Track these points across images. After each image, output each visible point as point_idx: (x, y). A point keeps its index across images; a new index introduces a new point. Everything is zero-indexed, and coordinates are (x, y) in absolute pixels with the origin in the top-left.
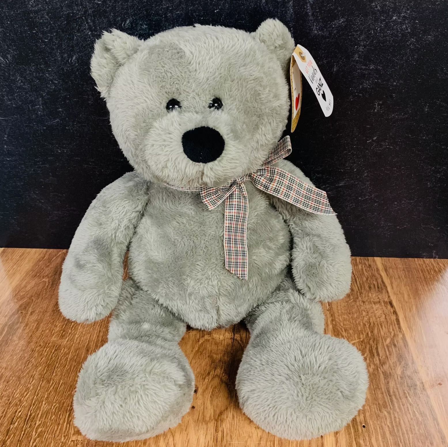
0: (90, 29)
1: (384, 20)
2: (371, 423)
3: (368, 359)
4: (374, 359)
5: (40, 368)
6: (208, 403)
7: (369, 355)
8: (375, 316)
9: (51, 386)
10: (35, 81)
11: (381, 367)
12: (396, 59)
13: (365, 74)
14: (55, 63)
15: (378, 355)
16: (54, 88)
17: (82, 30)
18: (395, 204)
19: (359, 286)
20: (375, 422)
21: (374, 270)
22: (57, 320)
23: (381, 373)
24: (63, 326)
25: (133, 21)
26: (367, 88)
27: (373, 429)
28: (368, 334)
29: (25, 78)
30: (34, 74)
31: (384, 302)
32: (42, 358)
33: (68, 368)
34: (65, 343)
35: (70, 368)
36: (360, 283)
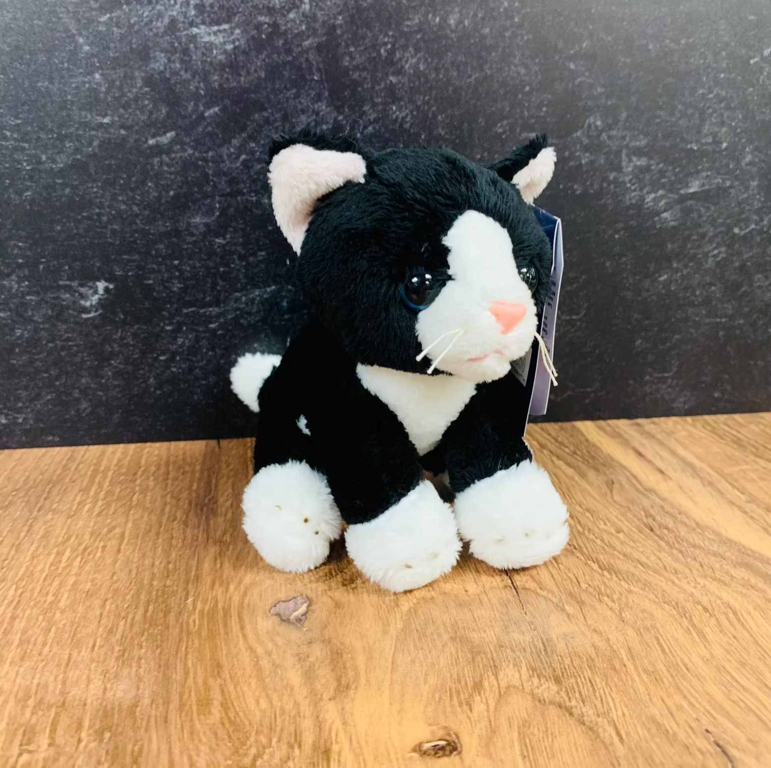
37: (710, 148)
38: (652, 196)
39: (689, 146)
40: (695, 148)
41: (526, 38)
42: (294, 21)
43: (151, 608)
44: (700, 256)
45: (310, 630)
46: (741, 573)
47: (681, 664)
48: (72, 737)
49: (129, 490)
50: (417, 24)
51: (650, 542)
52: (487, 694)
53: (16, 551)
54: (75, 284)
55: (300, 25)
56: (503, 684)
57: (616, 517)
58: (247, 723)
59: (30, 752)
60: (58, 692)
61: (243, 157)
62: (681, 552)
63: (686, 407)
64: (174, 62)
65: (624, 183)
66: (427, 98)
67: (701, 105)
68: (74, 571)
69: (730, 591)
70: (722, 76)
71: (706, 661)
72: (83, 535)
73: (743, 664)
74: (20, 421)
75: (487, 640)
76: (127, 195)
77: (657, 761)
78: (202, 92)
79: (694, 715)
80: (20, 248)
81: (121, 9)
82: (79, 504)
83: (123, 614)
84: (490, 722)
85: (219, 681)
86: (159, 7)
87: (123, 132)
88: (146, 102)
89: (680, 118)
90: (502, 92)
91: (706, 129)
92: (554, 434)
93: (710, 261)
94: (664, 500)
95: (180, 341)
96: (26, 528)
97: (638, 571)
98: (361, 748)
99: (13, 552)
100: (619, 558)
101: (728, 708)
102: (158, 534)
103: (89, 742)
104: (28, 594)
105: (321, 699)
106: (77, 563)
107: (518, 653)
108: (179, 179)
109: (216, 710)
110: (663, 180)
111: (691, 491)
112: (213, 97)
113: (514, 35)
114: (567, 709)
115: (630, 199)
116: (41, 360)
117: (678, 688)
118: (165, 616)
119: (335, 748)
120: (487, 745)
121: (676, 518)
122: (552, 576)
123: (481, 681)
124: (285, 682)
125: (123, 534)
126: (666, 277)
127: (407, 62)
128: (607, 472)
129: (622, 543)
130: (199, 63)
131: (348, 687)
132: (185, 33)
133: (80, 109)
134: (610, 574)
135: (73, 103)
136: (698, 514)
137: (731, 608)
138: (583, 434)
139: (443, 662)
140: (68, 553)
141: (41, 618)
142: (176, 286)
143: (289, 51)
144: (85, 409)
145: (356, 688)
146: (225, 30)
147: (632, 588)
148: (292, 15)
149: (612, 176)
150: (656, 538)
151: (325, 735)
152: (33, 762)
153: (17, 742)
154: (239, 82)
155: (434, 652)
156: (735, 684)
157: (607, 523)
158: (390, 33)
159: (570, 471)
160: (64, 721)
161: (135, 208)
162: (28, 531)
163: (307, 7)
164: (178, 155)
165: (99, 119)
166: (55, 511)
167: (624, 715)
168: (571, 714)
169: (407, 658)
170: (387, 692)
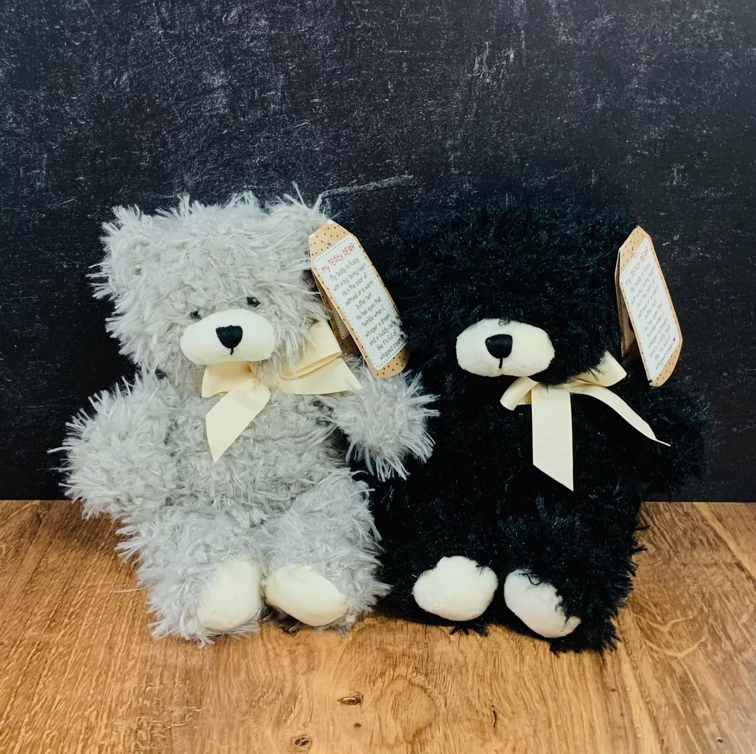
0: (163, 24)
1: (679, 20)
2: (735, 737)
3: (709, 645)
4: (723, 645)
5: (7, 678)
6: (389, 718)
7: (710, 639)
8: (711, 584)
9: (36, 705)
10: (42, 121)
11: (738, 655)
12: (705, 88)
13: (651, 114)
14: (87, 85)
15: (729, 638)
16: (77, 135)
17: (148, 27)
18: (725, 377)
19: (670, 542)
20: (742, 733)
21: (697, 520)
22: (35, 604)
23: (740, 663)
24: (49, 614)
25: (244, 12)
26: (656, 140)
27: (739, 744)
28: (702, 609)
29: (22, 113)
30: (42, 106)
31: (725, 564)
32: (9, 663)
33: (70, 677)
34: (58, 639)
35: (76, 676)
36: (672, 539)
45: (299, 638)
48: (171, 681)
52: (386, 678)
56: (396, 674)
58: (258, 682)
59: (151, 686)
60: (162, 659)
71: (515, 673)
73: (535, 676)
75: (397, 651)
77: (458, 716)
79: (491, 698)
84: (382, 691)
85: (246, 661)
98: (312, 697)
101: (511, 697)
103: (179, 684)
105: (298, 674)
107: (411, 659)
109: (243, 675)
114: (424, 689)
117: (491, 685)
119: (300, 696)
120: (376, 702)
123: (385, 672)
124: (280, 664)
131: (313, 669)
139: (368, 660)
145: (317, 669)
151: (296, 690)
153: (144, 681)
155: (365, 655)
156: (523, 686)
160: (167, 674)
167: (453, 695)
168: (426, 692)
169: (349, 657)
170: (333, 673)
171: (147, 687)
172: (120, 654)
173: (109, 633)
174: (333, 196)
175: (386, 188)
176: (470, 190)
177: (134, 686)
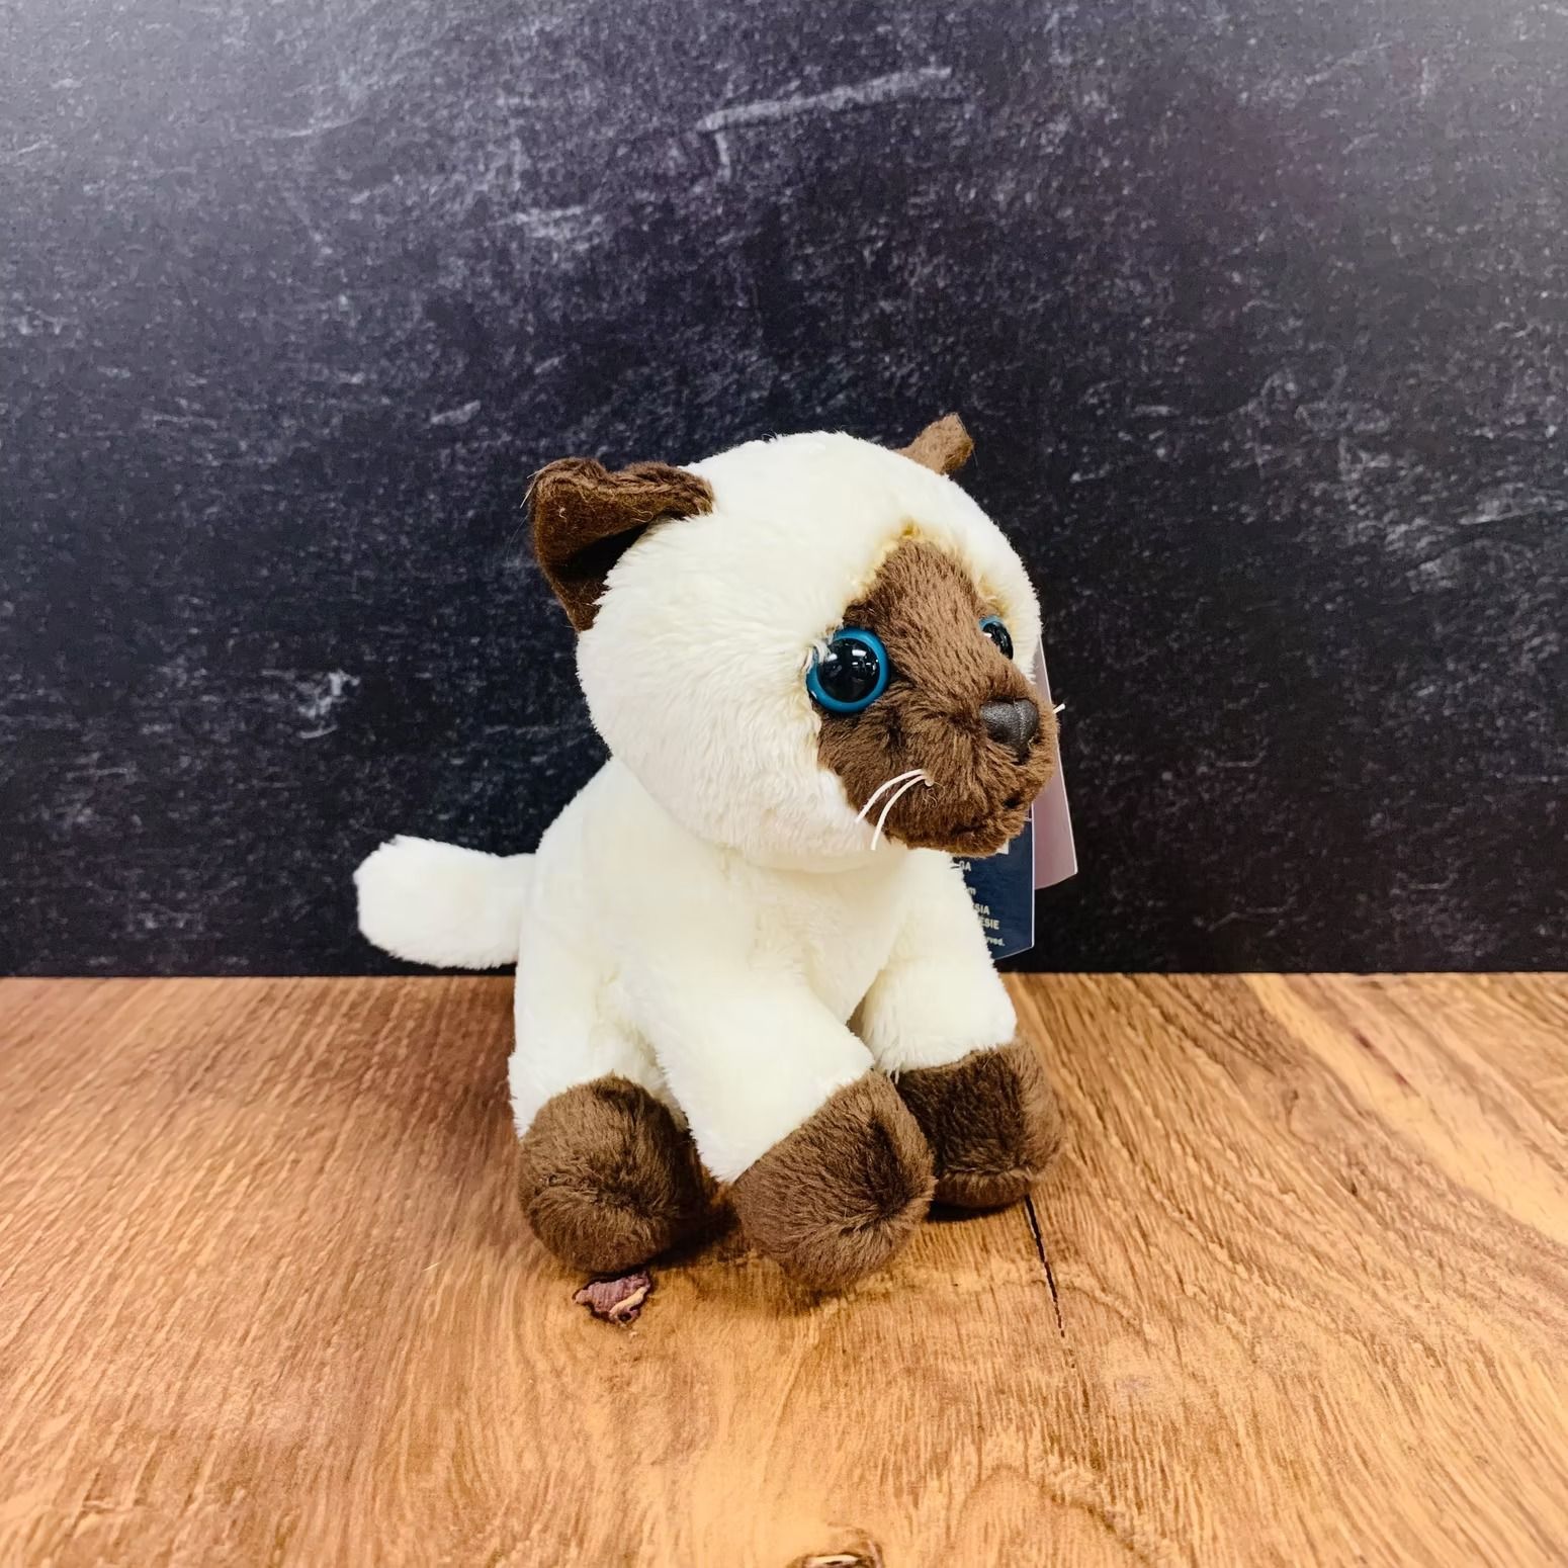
37: (1522, 436)
38: (1403, 528)
39: (1477, 432)
40: (1491, 435)
41: (1144, 225)
42: (701, 199)
43: (359, 1277)
44: (1504, 649)
45: (641, 1336)
46: (1522, 1287)
47: (1352, 1451)
48: (178, 1492)
49: (359, 1062)
50: (932, 204)
51: (1345, 1214)
52: (954, 1477)
53: (139, 1160)
54: (290, 675)
55: (714, 206)
56: (988, 1462)
57: (1287, 1163)
58: (492, 1492)
59: (100, 1511)
60: (167, 1412)
61: (604, 449)
62: (1405, 1237)
63: (1478, 953)
64: (481, 274)
65: (1343, 502)
66: (951, 340)
67: (1503, 351)
68: (235, 1200)
69: (1489, 1319)
70: (1544, 295)
71: (1408, 1451)
72: (263, 1138)
73: (1482, 1462)
74: (181, 925)
75: (975, 1378)
76: (389, 514)
78: (530, 329)
79: (1358, 1552)
80: (195, 608)
81: (390, 181)
82: (265, 1082)
83: (307, 1284)
84: (948, 1528)
85: (457, 1414)
86: (457, 177)
87: (385, 401)
88: (430, 347)
89: (1457, 377)
90: (1096, 327)
91: (1510, 400)
92: (1197, 996)
93: (1525, 659)
94: (1392, 1134)
95: (477, 786)
96: (163, 1121)
97: (1308, 1269)
98: (692, 1555)
99: (133, 1160)
100: (1273, 1241)
102: (397, 1144)
103: (205, 1503)
104: (144, 1239)
105: (637, 1462)
106: (241, 1188)
107: (1031, 1407)
108: (484, 487)
109: (441, 1466)
110: (1424, 498)
111: (1453, 1119)
112: (550, 338)
113: (1122, 220)
114: (1103, 1518)
115: (1356, 534)
116: (223, 814)
117: (1337, 1496)
118: (382, 1292)
119: (645, 1550)
121: (1410, 1171)
122: (1132, 1268)
123: (947, 1453)
124: (577, 1425)
125: (333, 1142)
126: (1432, 689)
127: (912, 273)
128: (1288, 1074)
129: (1288, 1213)
130: (527, 276)
131: (691, 1445)
132: (502, 222)
133: (311, 360)
134: (1249, 1269)
135: (298, 348)
136: (1454, 1164)
137: (1482, 1352)
138: (1256, 1000)
139: (881, 1411)
140: (229, 1169)
141: (161, 1280)
142: (474, 685)
143: (692, 255)
144: (300, 907)
145: (707, 1446)
146: (574, 216)
147: (1287, 1299)
148: (698, 189)
149: (1318, 489)
150: (1359, 1207)
151: (630, 1526)
152: (103, 1529)
153: (82, 1493)
154: (598, 312)
155: (868, 1393)
156: (1456, 1498)
157: (1267, 1174)
158: (882, 220)
159: (1214, 1070)
160: (170, 1461)
161: (404, 540)
162: (166, 1126)
163: (727, 173)
164: (485, 444)
165: (344, 377)
166: (220, 1093)
167: (1215, 1538)
168: (1110, 1527)
169: (815, 1400)
170: (764, 1459)
171: (84, 1514)
172: (30, 1393)
173: (17, 1323)
174: (737, 125)
175: (875, 106)
176: (1103, 112)
177: (35, 1514)
